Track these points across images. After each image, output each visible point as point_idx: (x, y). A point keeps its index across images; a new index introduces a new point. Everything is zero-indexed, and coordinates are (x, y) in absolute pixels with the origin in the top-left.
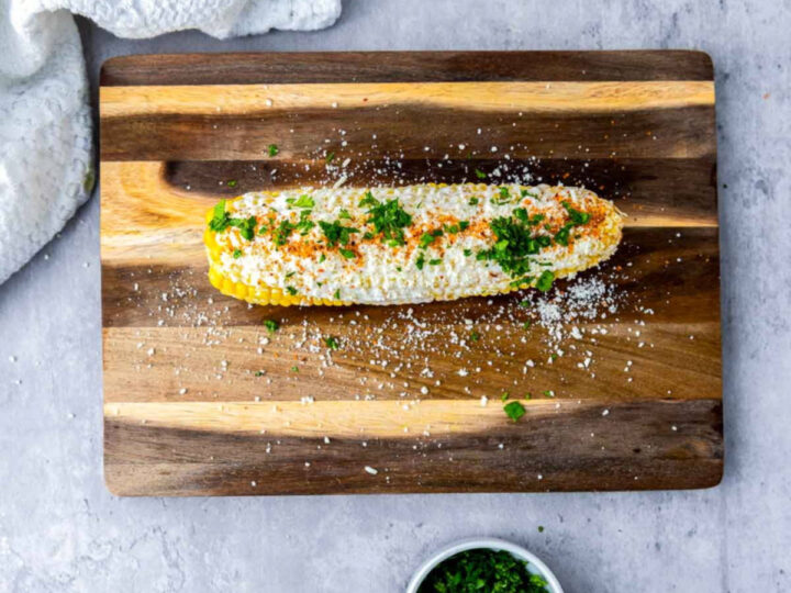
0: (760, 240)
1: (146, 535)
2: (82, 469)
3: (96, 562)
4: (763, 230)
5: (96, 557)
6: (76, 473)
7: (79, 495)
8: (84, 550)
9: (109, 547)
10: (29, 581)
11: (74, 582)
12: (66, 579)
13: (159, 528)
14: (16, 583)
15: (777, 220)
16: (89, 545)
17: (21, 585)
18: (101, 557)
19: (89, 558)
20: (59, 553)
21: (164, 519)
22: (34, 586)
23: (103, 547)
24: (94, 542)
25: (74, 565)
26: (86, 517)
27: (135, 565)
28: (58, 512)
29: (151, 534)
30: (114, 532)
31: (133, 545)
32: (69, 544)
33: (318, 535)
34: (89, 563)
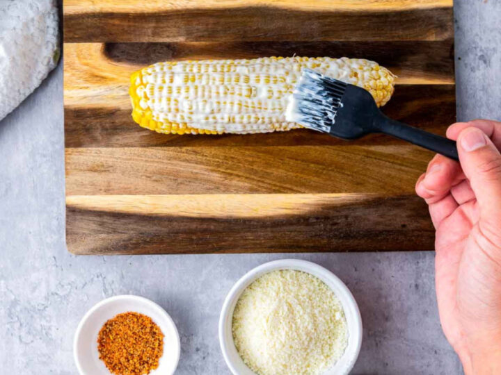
0: (481, 92)
1: (92, 280)
2: (52, 237)
3: (61, 297)
4: (483, 86)
5: (61, 293)
6: (48, 240)
7: (49, 254)
8: (53, 289)
9: (70, 287)
10: (18, 308)
11: (47, 309)
12: (42, 308)
13: (101, 275)
14: (10, 310)
15: (492, 80)
16: (57, 286)
17: (13, 310)
18: (65, 293)
19: (57, 294)
20: (37, 291)
21: (104, 269)
22: (21, 311)
23: (66, 287)
24: (60, 284)
25: (47, 299)
26: (54, 268)
27: (85, 298)
28: (37, 265)
29: (96, 279)
30: (73, 278)
31: (84, 285)
32: (44, 285)
33: (202, 279)
34: (56, 296)
